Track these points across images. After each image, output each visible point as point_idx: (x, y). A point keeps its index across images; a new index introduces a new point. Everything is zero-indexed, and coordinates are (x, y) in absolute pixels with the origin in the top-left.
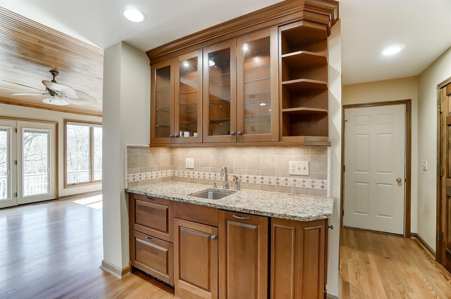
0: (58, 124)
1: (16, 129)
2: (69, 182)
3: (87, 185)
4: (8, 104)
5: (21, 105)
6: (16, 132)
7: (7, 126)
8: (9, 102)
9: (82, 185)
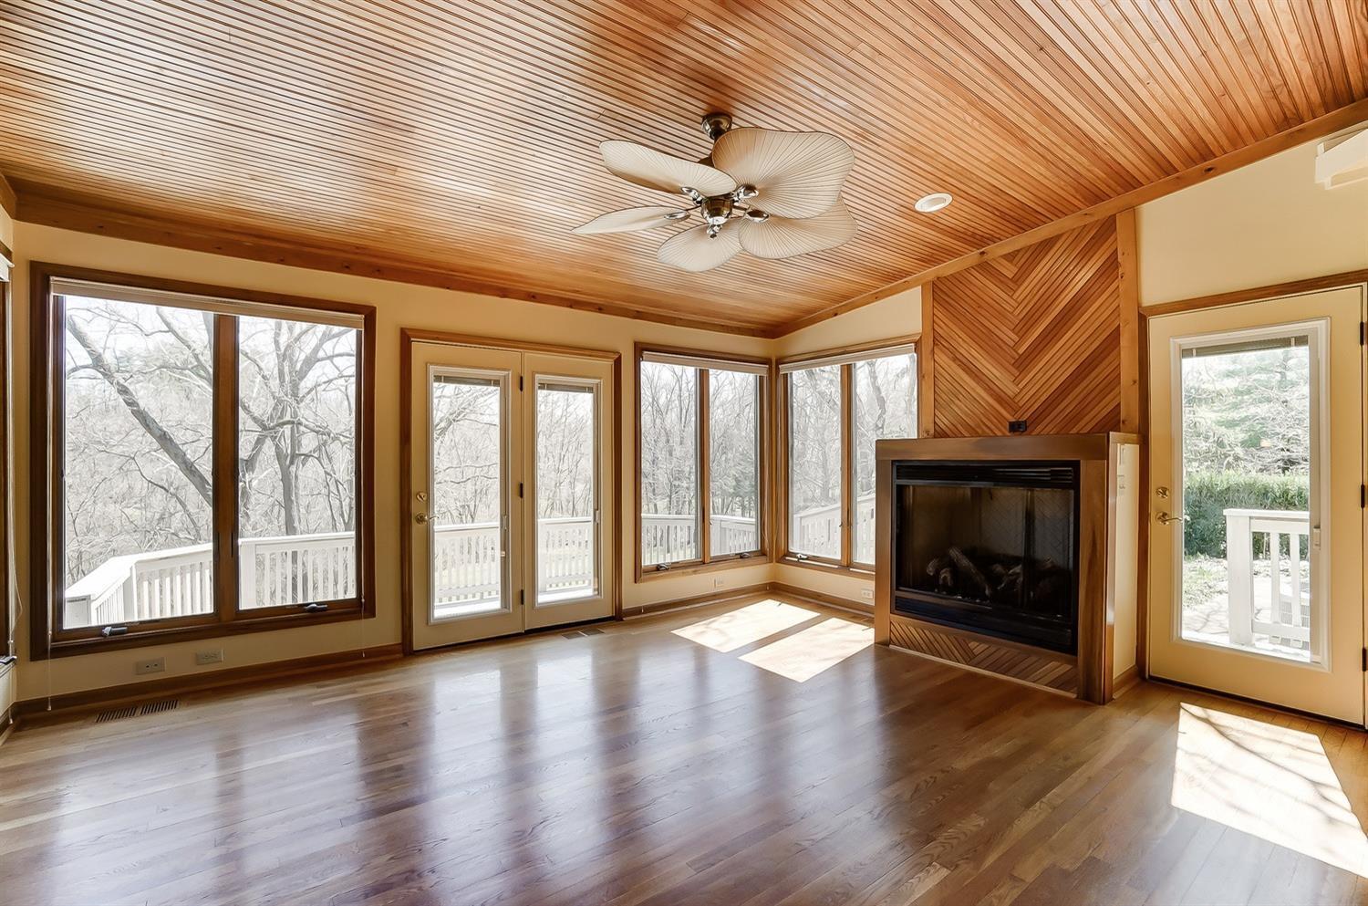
0: (620, 357)
1: (521, 378)
2: (648, 560)
3: (695, 572)
4: (504, 296)
5: (533, 297)
6: (521, 389)
7: (498, 369)
8: (505, 289)
9: (681, 571)
